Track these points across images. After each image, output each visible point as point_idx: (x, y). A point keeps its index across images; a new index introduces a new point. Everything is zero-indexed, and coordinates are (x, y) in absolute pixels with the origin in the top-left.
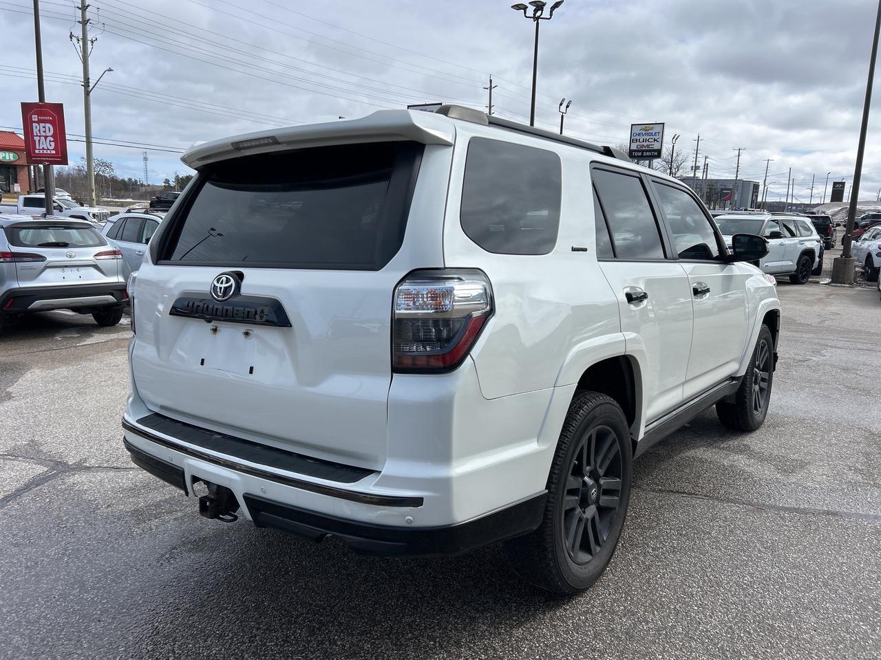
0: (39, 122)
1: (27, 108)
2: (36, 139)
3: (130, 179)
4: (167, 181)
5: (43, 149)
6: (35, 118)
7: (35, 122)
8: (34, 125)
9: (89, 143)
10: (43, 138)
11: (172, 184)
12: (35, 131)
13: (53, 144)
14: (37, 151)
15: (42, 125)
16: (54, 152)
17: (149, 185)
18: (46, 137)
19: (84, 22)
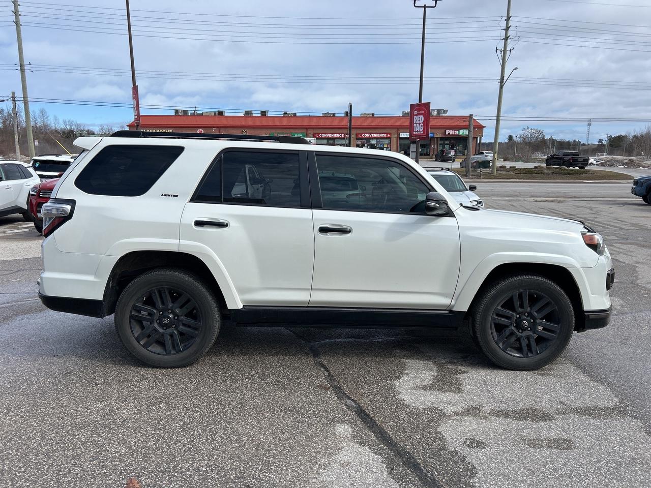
0: (417, 115)
1: (412, 106)
2: (415, 125)
3: (574, 141)
4: (601, 141)
5: (417, 131)
6: (415, 113)
7: (415, 115)
8: (415, 117)
9: (498, 120)
10: (418, 124)
11: (604, 142)
12: (415, 120)
13: (422, 127)
14: (414, 133)
15: (418, 116)
16: (422, 132)
17: (589, 144)
18: (419, 124)
19: (506, 38)
